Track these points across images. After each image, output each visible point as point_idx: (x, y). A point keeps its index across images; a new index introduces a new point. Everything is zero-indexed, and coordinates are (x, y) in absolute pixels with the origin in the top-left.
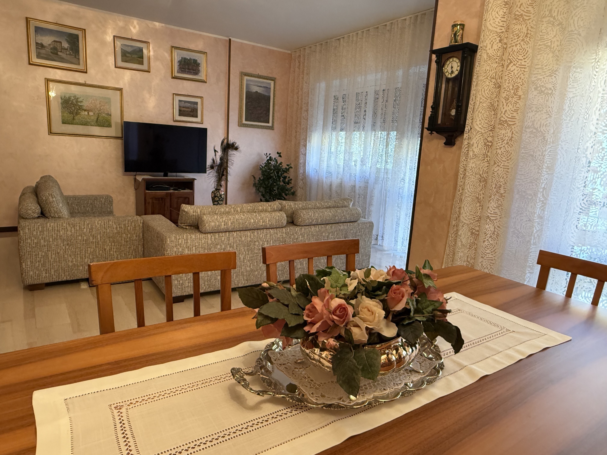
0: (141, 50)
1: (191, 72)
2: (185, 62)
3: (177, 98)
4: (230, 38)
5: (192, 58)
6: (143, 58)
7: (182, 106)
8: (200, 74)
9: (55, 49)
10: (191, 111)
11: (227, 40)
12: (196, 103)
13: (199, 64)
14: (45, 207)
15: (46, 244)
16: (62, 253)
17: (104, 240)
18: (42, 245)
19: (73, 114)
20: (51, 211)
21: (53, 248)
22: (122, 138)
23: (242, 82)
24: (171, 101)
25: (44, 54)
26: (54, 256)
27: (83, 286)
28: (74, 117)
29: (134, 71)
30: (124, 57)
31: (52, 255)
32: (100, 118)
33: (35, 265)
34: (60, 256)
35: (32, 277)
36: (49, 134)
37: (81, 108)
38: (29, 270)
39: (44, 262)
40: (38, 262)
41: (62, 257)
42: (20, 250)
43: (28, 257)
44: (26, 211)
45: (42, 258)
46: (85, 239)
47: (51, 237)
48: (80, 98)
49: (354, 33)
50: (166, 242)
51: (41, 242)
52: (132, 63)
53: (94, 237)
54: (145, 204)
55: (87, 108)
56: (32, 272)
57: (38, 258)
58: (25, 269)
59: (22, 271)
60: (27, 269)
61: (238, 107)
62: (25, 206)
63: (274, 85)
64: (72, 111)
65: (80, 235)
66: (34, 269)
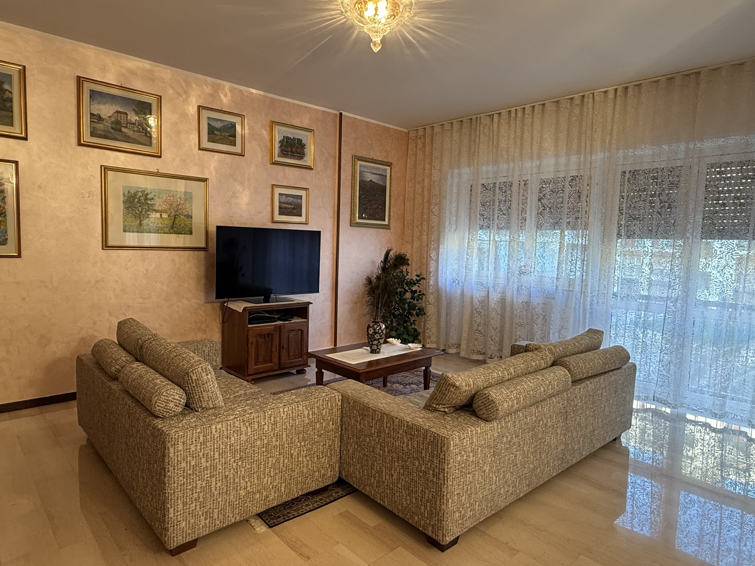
0: (234, 126)
1: (294, 156)
2: (287, 142)
3: (278, 191)
4: (341, 112)
5: (296, 137)
6: (235, 137)
7: (283, 201)
8: (305, 158)
9: (117, 123)
10: (294, 209)
11: (336, 114)
12: (300, 197)
13: (305, 145)
14: (193, 393)
15: (208, 465)
16: (231, 476)
17: (292, 439)
18: (202, 468)
19: (140, 218)
20: (203, 397)
21: (219, 469)
22: (206, 249)
23: (354, 169)
24: (269, 196)
25: (101, 130)
26: (219, 484)
27: (257, 527)
28: (141, 221)
29: (223, 155)
30: (212, 136)
31: (216, 484)
32: (176, 222)
33: (189, 508)
34: (229, 481)
35: (183, 532)
36: (103, 249)
37: (151, 209)
38: (179, 519)
39: (204, 499)
40: (194, 502)
41: (232, 484)
42: (167, 485)
43: (180, 495)
44: (166, 405)
45: (201, 492)
46: (265, 443)
47: (217, 451)
48: (151, 193)
49: (518, 108)
50: (448, 448)
51: (201, 464)
52: (221, 143)
53: (278, 436)
54: (247, 344)
55: (160, 208)
56: (184, 522)
57: (195, 494)
58: (174, 520)
59: (168, 524)
60: (177, 519)
61: (350, 201)
62: (164, 396)
63: (391, 172)
64: (138, 212)
65: (259, 438)
66: (188, 515)
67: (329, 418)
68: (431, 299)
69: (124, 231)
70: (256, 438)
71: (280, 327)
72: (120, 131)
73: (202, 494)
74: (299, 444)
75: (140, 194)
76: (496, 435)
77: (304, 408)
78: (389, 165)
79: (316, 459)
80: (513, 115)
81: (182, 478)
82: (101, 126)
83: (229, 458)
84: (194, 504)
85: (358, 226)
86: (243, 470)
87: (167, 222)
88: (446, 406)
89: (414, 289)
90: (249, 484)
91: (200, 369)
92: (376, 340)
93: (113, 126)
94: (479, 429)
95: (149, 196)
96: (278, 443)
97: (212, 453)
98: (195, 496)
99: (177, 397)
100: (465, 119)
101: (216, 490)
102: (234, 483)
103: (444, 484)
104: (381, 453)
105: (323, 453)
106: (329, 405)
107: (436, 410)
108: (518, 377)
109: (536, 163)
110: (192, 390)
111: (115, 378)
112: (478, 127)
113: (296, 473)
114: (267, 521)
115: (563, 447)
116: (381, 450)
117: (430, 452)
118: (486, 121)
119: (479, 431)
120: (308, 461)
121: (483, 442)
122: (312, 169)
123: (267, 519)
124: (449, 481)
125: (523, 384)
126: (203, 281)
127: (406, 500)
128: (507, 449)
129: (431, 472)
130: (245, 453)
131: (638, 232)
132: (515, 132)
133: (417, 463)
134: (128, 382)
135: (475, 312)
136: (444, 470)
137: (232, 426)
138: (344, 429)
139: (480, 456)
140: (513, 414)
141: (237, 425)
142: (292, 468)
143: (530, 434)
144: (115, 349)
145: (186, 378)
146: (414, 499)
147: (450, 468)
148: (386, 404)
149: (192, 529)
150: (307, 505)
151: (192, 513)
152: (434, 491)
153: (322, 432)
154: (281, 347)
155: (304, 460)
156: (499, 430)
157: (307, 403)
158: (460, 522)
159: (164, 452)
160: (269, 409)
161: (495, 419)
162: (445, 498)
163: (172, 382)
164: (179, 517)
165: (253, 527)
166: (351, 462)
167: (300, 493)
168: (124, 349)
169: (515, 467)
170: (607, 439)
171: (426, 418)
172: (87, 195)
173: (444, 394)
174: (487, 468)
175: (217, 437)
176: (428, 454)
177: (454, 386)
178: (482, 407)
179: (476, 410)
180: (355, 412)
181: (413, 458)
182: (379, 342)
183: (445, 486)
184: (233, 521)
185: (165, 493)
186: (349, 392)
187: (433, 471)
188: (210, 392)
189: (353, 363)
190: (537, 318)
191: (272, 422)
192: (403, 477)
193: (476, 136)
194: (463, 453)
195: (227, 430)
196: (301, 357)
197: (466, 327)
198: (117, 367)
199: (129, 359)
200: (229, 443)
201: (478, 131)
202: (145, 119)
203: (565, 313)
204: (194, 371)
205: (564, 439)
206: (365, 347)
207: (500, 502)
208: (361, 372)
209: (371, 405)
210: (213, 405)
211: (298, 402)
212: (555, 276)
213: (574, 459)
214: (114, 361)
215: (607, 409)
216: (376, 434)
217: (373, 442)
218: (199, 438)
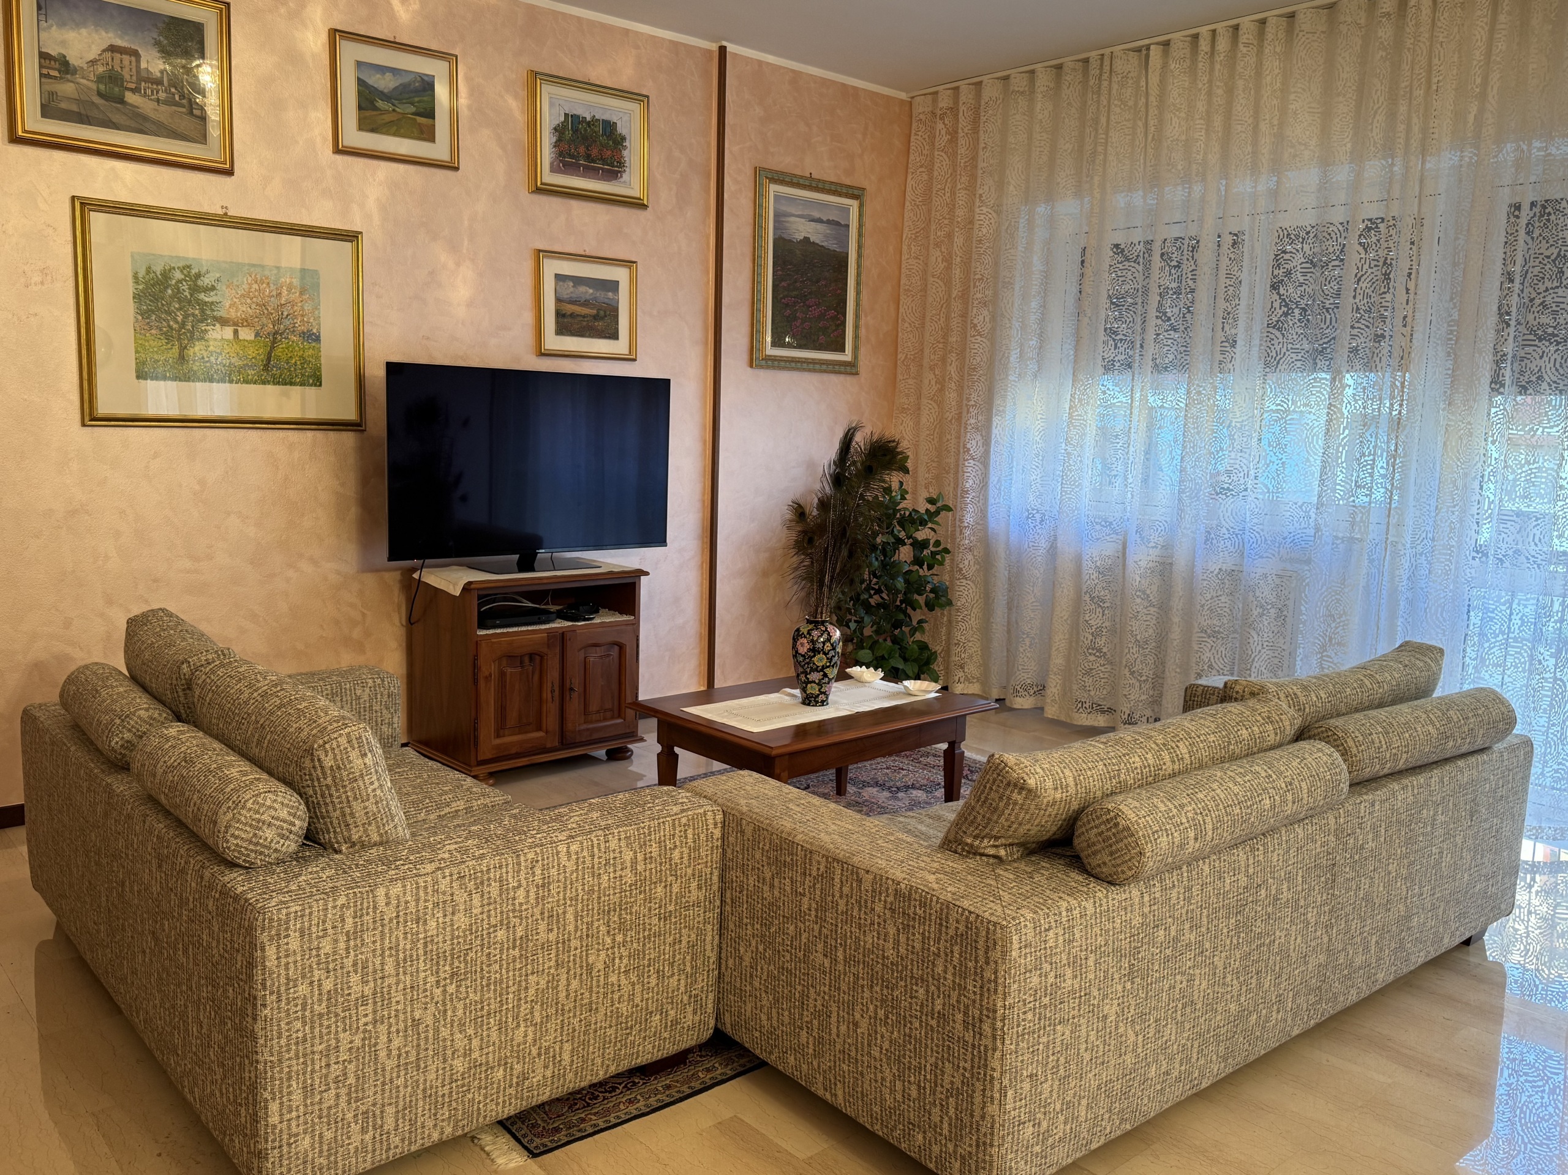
0: (427, 86)
1: (597, 169)
2: (575, 131)
3: (552, 268)
4: (724, 43)
5: (600, 116)
6: (433, 118)
7: (566, 296)
8: (625, 177)
9: (113, 78)
10: (596, 317)
11: (709, 52)
12: (613, 286)
13: (624, 139)
14: (326, 804)
15: (368, 991)
16: (430, 1021)
17: (590, 925)
18: (353, 997)
19: (179, 339)
20: (352, 814)
21: (398, 1002)
22: (359, 425)
23: (761, 206)
24: (528, 280)
25: (69, 99)
26: (397, 1042)
27: (499, 1156)
28: (183, 348)
29: (402, 167)
30: (368, 113)
31: (390, 1041)
32: (278, 352)
33: (320, 1102)
34: (423, 1035)
35: (305, 1162)
36: (84, 425)
37: (208, 315)
38: (294, 1130)
39: (358, 1079)
40: (332, 1086)
41: (431, 1041)
42: (262, 1041)
43: (295, 1068)
44: (255, 835)
45: (350, 1062)
46: (519, 934)
47: (391, 956)
48: (208, 272)
49: (1219, 27)
50: (1004, 953)
51: (349, 988)
52: (394, 135)
53: (553, 918)
54: (476, 681)
55: (233, 314)
56: (308, 1140)
57: (333, 1067)
58: (281, 1131)
59: (266, 1141)
60: (289, 1127)
61: (748, 296)
62: (250, 809)
63: (860, 215)
64: (175, 326)
65: (501, 921)
66: (316, 1120)
67: (690, 871)
68: (967, 562)
69: (138, 377)
70: (493, 921)
71: (562, 637)
72: (121, 101)
73: (352, 1067)
74: (608, 940)
75: (178, 275)
76: (1137, 921)
77: (623, 843)
78: (856, 193)
79: (653, 981)
80: (1204, 45)
81: (298, 1025)
82: (67, 88)
83: (422, 975)
84: (333, 1092)
85: (773, 367)
86: (460, 1006)
87: (251, 352)
88: (1003, 841)
89: (922, 534)
90: (475, 1043)
91: (343, 740)
92: (816, 670)
93: (102, 87)
94: (1089, 905)
95: (206, 281)
96: (552, 937)
97: (378, 961)
98: (335, 1070)
99: (284, 813)
100: (1068, 61)
101: (389, 1056)
102: (436, 1038)
103: (994, 1050)
104: (827, 965)
105: (672, 964)
106: (690, 836)
107: (974, 852)
108: (1201, 767)
109: (1266, 182)
110: (323, 796)
111: (121, 766)
112: (1105, 84)
113: (600, 1016)
114: (525, 1141)
115: (1322, 958)
116: (825, 956)
117: (956, 961)
118: (1127, 65)
119: (1090, 910)
120: (633, 984)
121: (1100, 940)
122: (644, 207)
123: (524, 1136)
124: (1007, 1042)
125: (1215, 786)
126: (353, 512)
127: (892, 1091)
128: (1167, 959)
129: (959, 1017)
130: (466, 963)
131: (1549, 375)
132: (1210, 94)
133: (921, 991)
134: (154, 776)
135: (1087, 598)
136: (995, 1011)
137: (430, 890)
138: (728, 901)
139: (1092, 976)
140: (1185, 868)
141: (442, 887)
142: (591, 1003)
143: (1233, 921)
144: (121, 689)
145: (307, 763)
146: (914, 1087)
147: (1011, 1007)
148: (840, 834)
149: (329, 1155)
150: (630, 1102)
151: (328, 1116)
152: (968, 1065)
153: (671, 908)
154: (564, 689)
155: (624, 982)
156: (1146, 910)
157: (631, 830)
158: (1037, 1149)
159: (251, 955)
160: (530, 847)
161: (1135, 877)
162: (997, 1086)
163: (271, 773)
164: (294, 1123)
165: (488, 1154)
166: (748, 988)
167: (613, 1070)
168: (145, 688)
169: (1188, 1009)
170: (1446, 941)
171: (946, 873)
172: (37, 278)
173: (996, 809)
174: (1111, 1009)
175: (391, 920)
176: (951, 968)
177: (1021, 787)
178: (1098, 847)
179: (1082, 855)
180: (758, 856)
181: (912, 977)
182: (825, 675)
183: (998, 1054)
184: (436, 1136)
185: (257, 1062)
186: (743, 802)
187: (966, 1014)
188: (372, 800)
189: (755, 730)
190: (1261, 615)
191: (538, 879)
192: (884, 1029)
193: (1098, 109)
194: (1046, 967)
195: (417, 900)
196: (619, 716)
197: (1060, 641)
198: (127, 736)
199: (156, 715)
200: (422, 936)
201: (1104, 91)
202: (188, 71)
203: (1338, 600)
204: (327, 746)
205: (1326, 939)
206: (788, 690)
207: (1146, 1101)
208: (774, 753)
209: (800, 837)
210: (381, 835)
211: (608, 827)
212: (1315, 500)
213: (1353, 992)
214: (118, 721)
215: (1447, 859)
216: (813, 913)
217: (804, 936)
218: (343, 920)
